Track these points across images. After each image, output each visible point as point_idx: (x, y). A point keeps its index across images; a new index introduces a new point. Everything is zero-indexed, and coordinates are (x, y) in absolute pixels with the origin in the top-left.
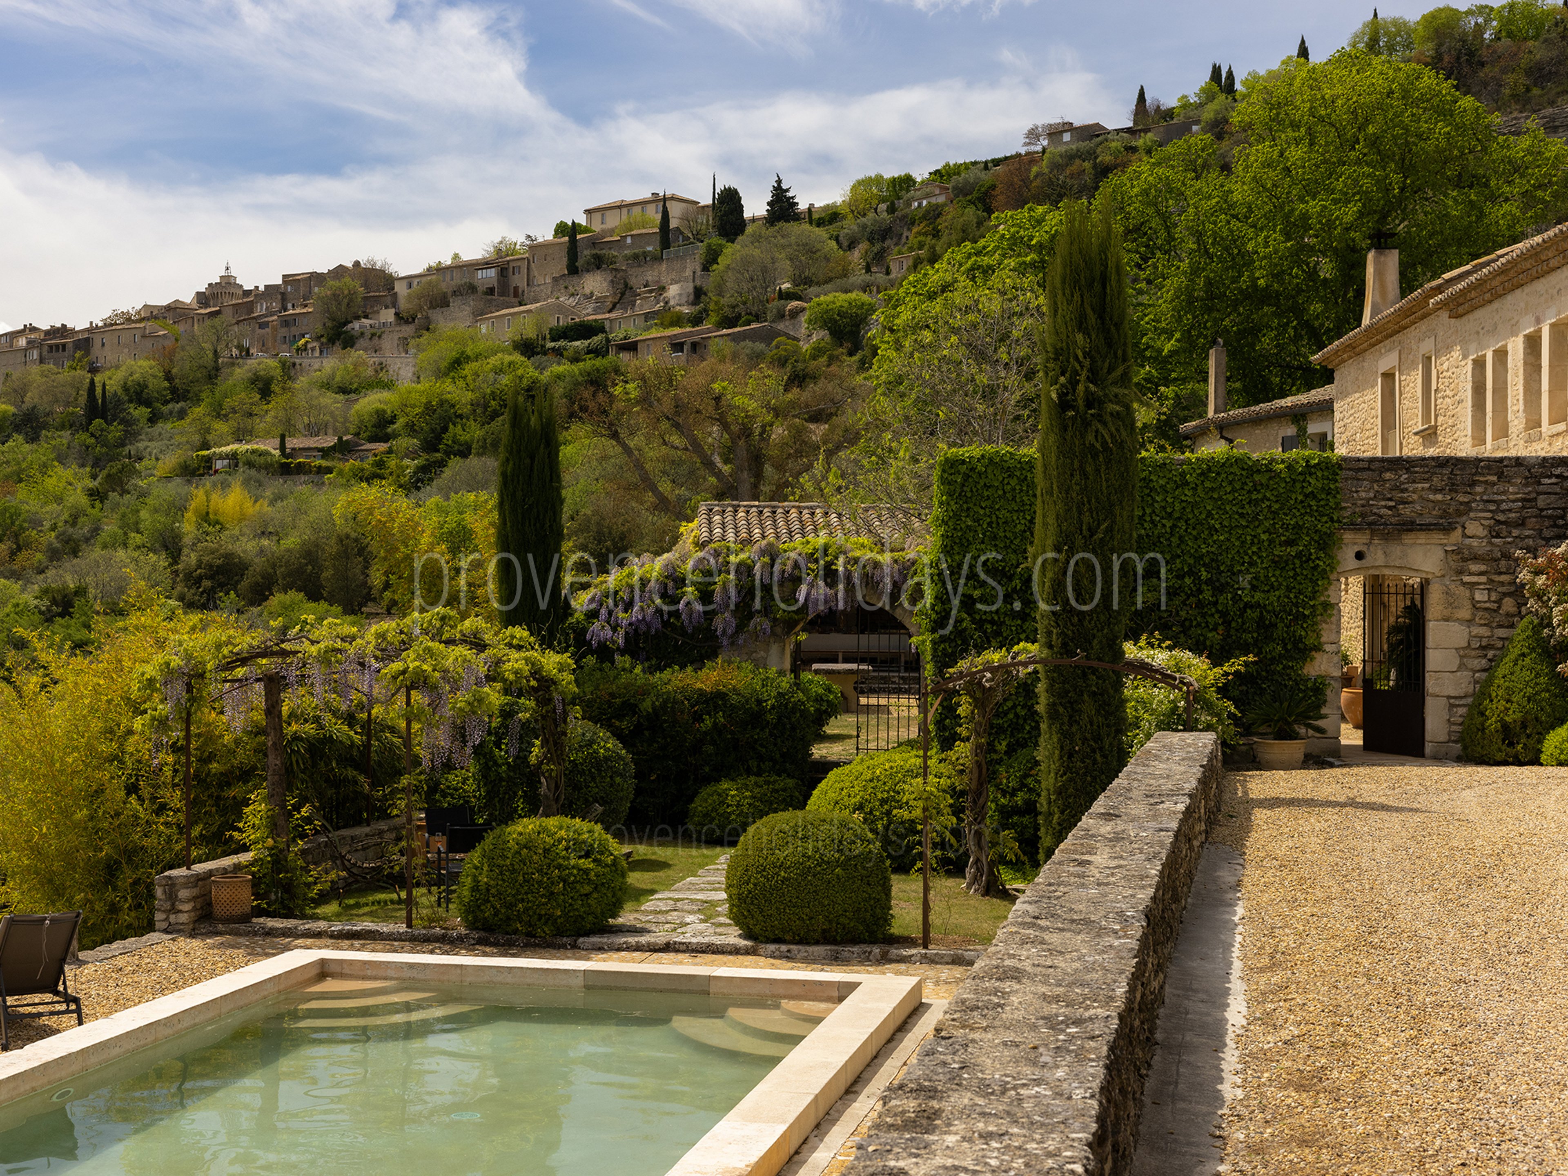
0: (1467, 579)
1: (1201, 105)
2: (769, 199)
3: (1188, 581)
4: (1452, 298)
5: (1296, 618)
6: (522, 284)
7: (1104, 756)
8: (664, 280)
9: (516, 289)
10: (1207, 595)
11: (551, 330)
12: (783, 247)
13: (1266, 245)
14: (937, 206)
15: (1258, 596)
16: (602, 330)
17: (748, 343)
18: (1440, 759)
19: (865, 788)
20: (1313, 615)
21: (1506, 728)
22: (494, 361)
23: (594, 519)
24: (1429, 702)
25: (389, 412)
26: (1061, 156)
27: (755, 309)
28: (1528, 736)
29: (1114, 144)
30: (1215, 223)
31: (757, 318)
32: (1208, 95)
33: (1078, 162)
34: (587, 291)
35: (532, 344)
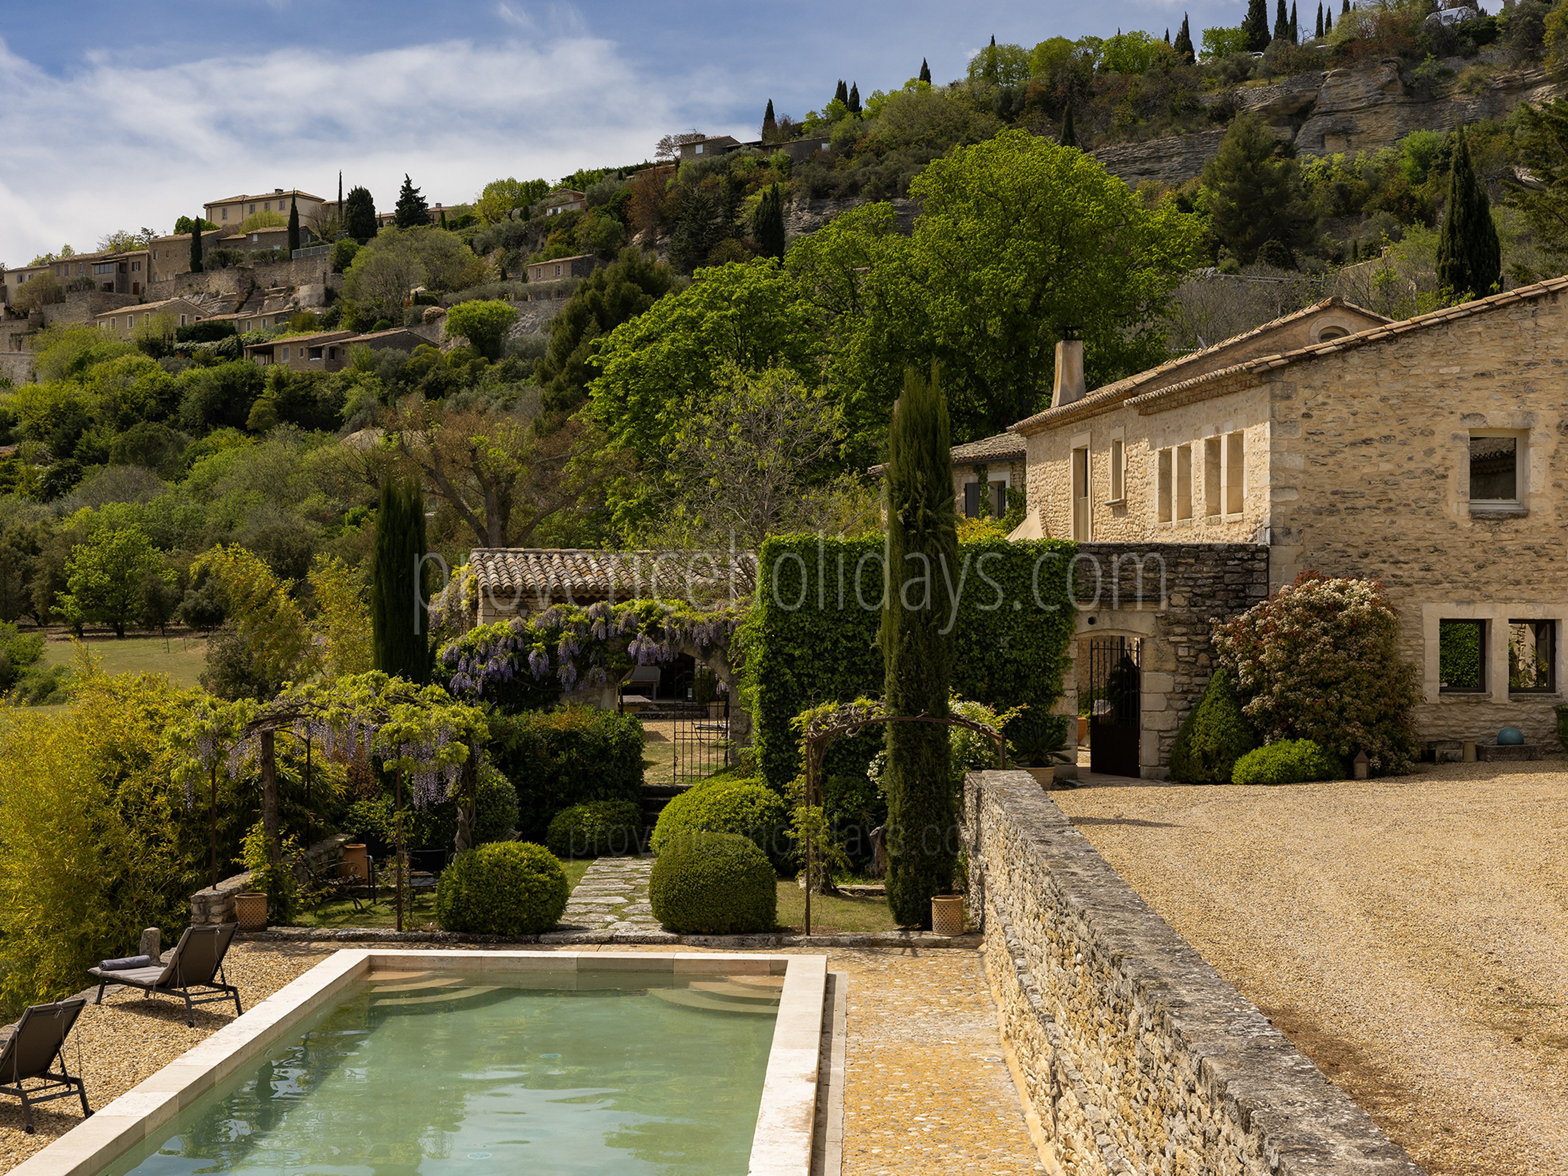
0: (1172, 639)
1: (828, 123)
2: (398, 199)
3: (961, 641)
4: (1144, 402)
5: (1044, 671)
6: (143, 281)
7: (938, 788)
8: (293, 280)
9: (136, 285)
10: (976, 653)
11: (179, 330)
12: (417, 250)
13: (944, 309)
14: (573, 214)
15: (1015, 653)
16: (232, 331)
17: (390, 350)
18: (1154, 779)
19: (710, 810)
20: (1057, 667)
21: (1205, 754)
22: (121, 362)
23: (274, 536)
24: (1144, 734)
25: (11, 414)
26: (695, 168)
27: (389, 313)
28: (1222, 762)
29: (747, 159)
30: (896, 284)
31: (392, 322)
32: (836, 115)
33: (712, 175)
34: (213, 290)
35: (158, 344)
